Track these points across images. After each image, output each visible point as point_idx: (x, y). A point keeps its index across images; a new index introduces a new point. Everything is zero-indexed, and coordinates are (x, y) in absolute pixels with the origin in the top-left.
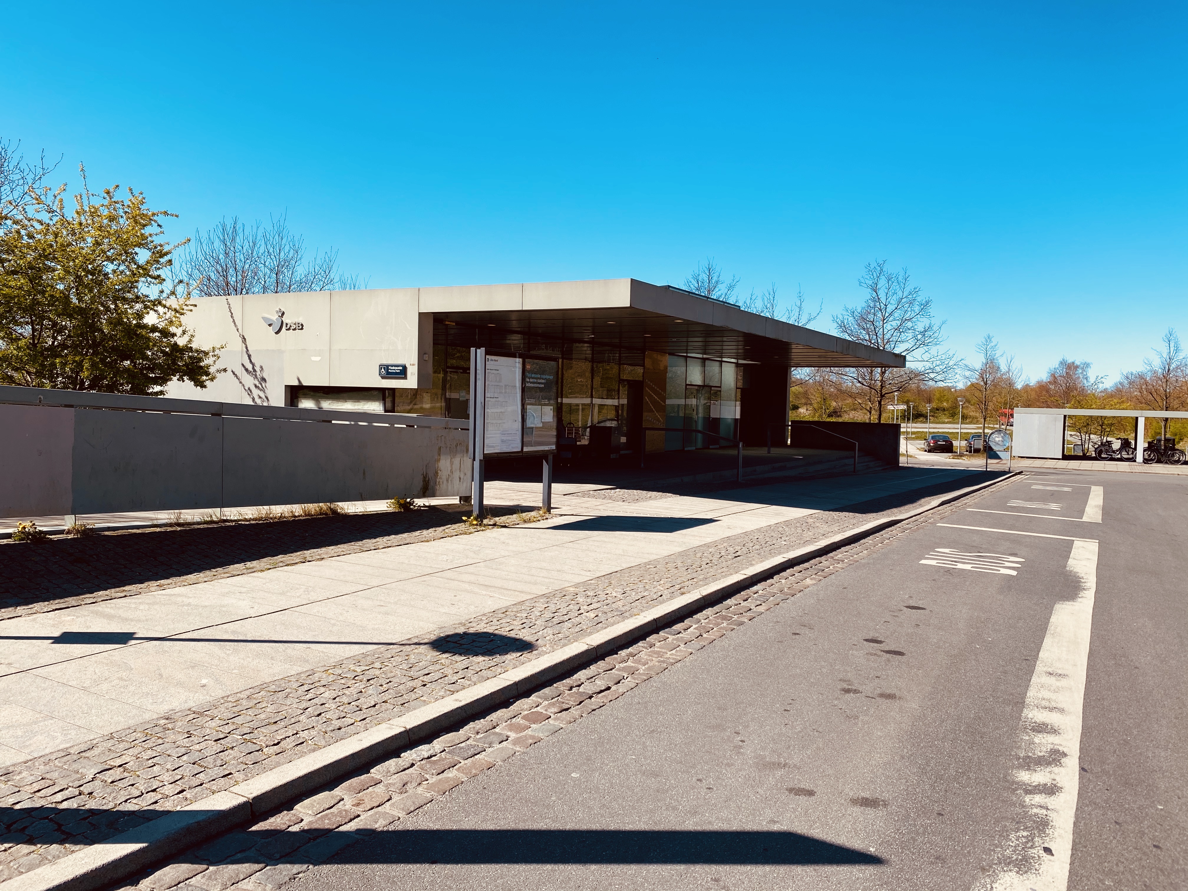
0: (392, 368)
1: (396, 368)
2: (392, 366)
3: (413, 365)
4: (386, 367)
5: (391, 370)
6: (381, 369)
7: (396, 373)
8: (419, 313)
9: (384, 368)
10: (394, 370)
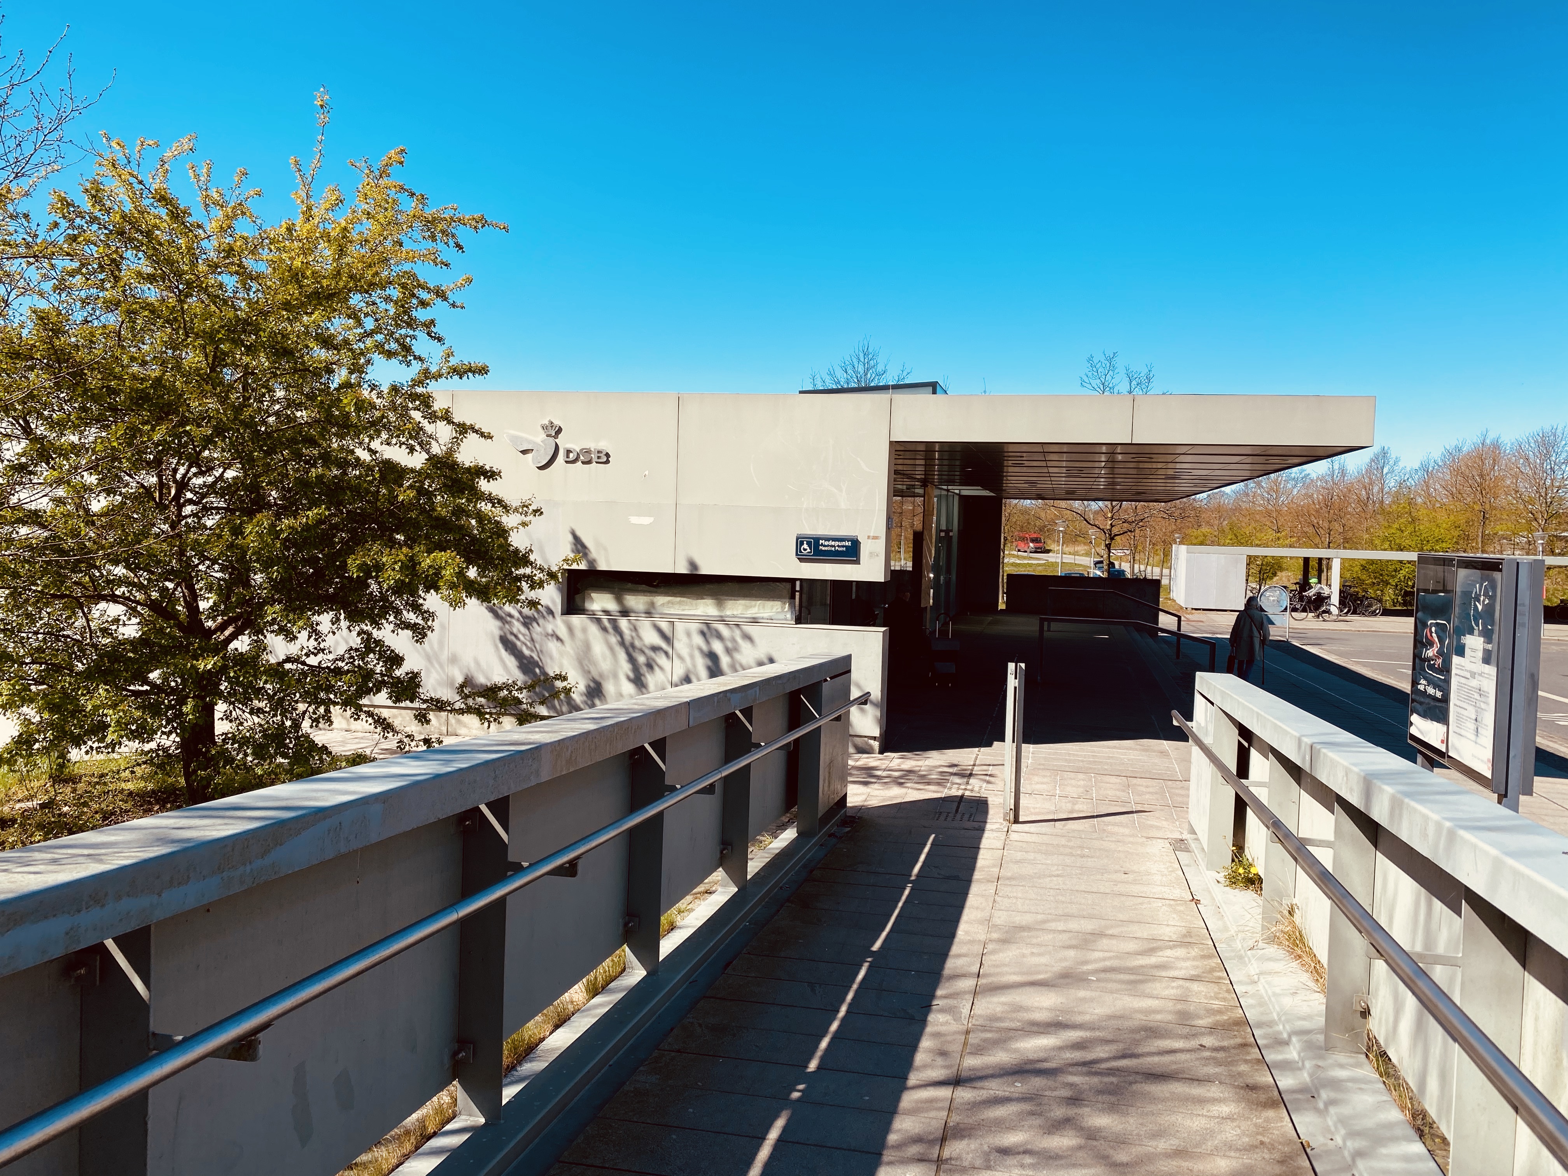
0: (826, 543)
1: (837, 543)
2: (828, 539)
3: (876, 538)
4: (814, 541)
5: (825, 546)
6: (802, 543)
7: (837, 553)
8: (891, 442)
9: (809, 544)
10: (832, 546)
